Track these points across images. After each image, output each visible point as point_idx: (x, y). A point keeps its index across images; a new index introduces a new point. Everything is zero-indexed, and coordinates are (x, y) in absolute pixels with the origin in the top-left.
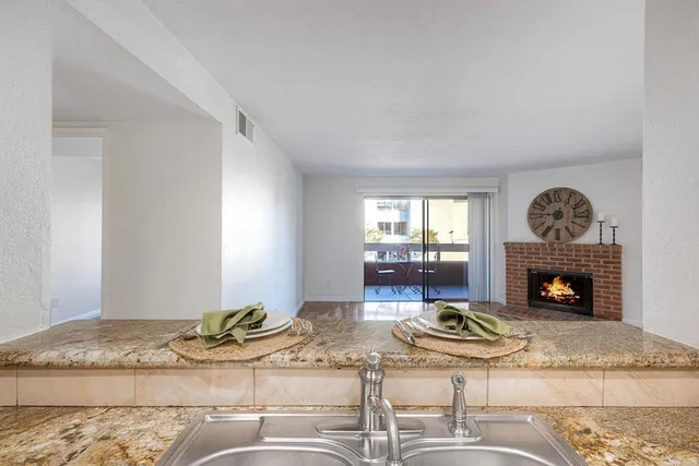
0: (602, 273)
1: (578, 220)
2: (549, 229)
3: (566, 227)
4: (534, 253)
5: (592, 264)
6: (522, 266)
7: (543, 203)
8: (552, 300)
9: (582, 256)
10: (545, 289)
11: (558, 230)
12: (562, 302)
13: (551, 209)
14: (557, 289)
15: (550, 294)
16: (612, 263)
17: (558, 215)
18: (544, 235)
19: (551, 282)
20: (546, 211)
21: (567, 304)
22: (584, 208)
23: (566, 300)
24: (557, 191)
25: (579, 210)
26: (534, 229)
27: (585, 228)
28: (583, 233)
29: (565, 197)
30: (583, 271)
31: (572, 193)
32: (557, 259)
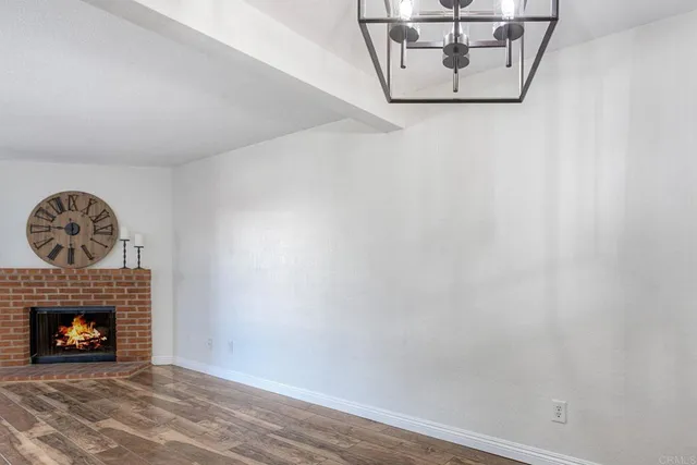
0: (126, 305)
1: (98, 237)
2: (58, 248)
3: (83, 246)
4: (35, 284)
5: (115, 295)
6: (15, 304)
7: (51, 211)
8: (73, 348)
9: (103, 284)
10: (62, 336)
11: (72, 251)
12: (86, 349)
13: (62, 220)
14: (76, 334)
15: (69, 342)
16: (137, 291)
17: (73, 229)
18: (52, 257)
19: (69, 324)
20: (56, 223)
21: (92, 350)
22: (107, 222)
23: (90, 345)
24: (72, 197)
25: (99, 224)
26: (36, 247)
27: (107, 248)
28: (104, 255)
29: (82, 205)
30: (104, 304)
31: (93, 201)
32: (69, 291)
